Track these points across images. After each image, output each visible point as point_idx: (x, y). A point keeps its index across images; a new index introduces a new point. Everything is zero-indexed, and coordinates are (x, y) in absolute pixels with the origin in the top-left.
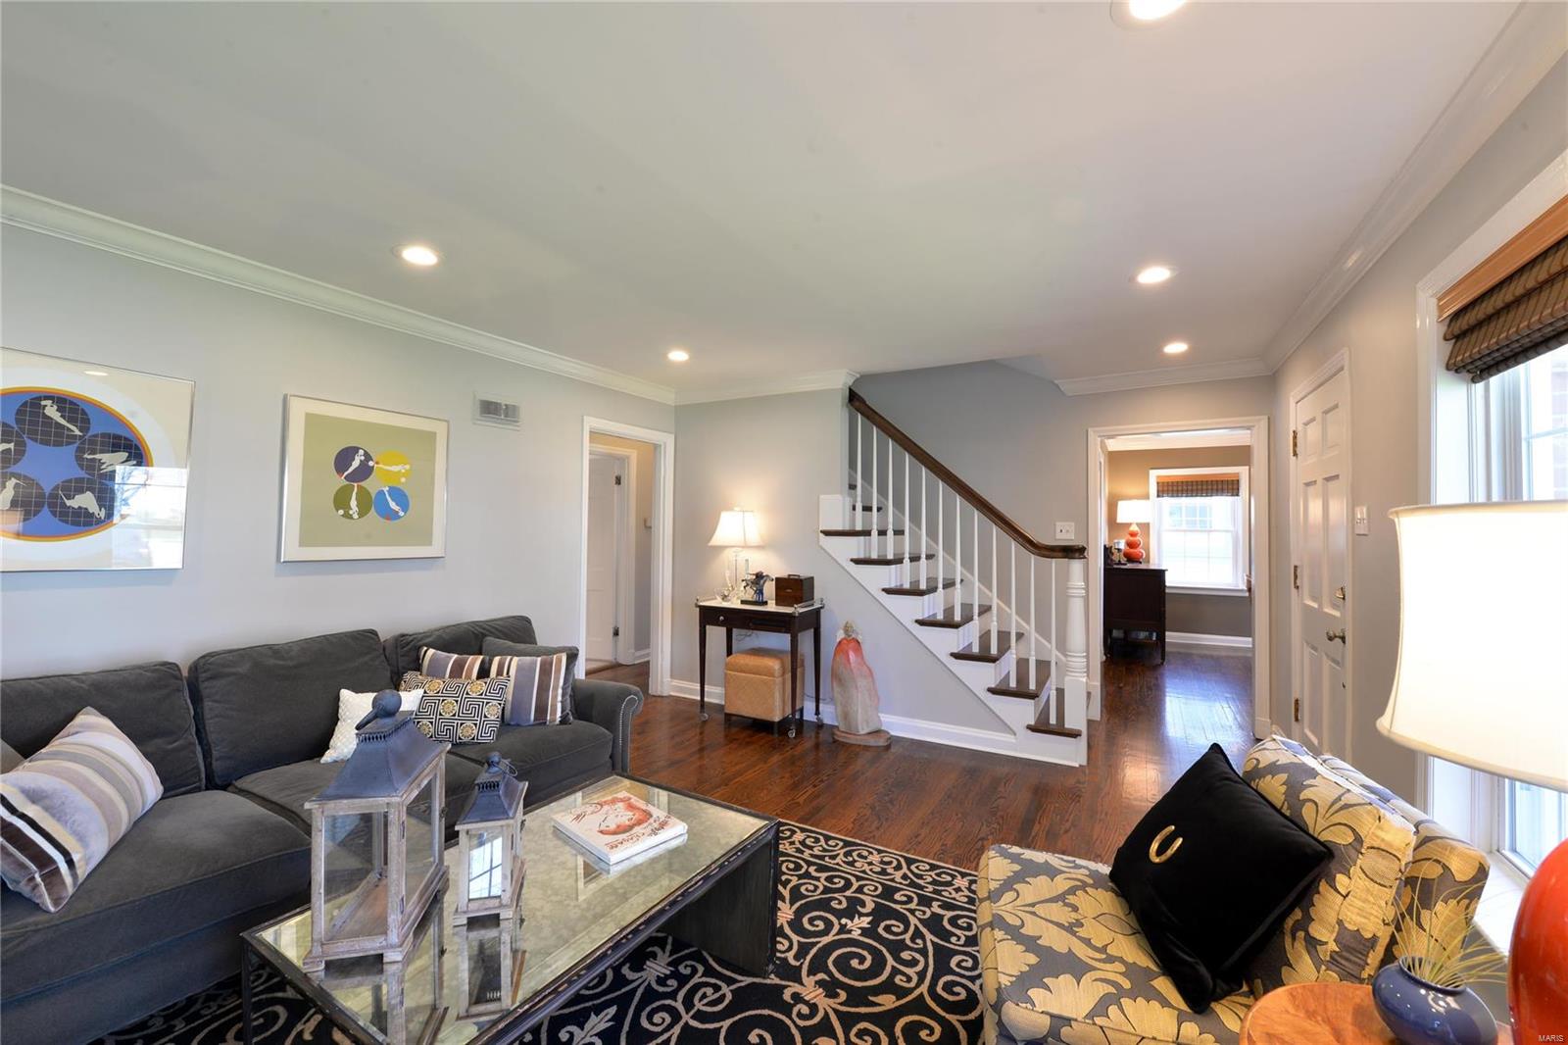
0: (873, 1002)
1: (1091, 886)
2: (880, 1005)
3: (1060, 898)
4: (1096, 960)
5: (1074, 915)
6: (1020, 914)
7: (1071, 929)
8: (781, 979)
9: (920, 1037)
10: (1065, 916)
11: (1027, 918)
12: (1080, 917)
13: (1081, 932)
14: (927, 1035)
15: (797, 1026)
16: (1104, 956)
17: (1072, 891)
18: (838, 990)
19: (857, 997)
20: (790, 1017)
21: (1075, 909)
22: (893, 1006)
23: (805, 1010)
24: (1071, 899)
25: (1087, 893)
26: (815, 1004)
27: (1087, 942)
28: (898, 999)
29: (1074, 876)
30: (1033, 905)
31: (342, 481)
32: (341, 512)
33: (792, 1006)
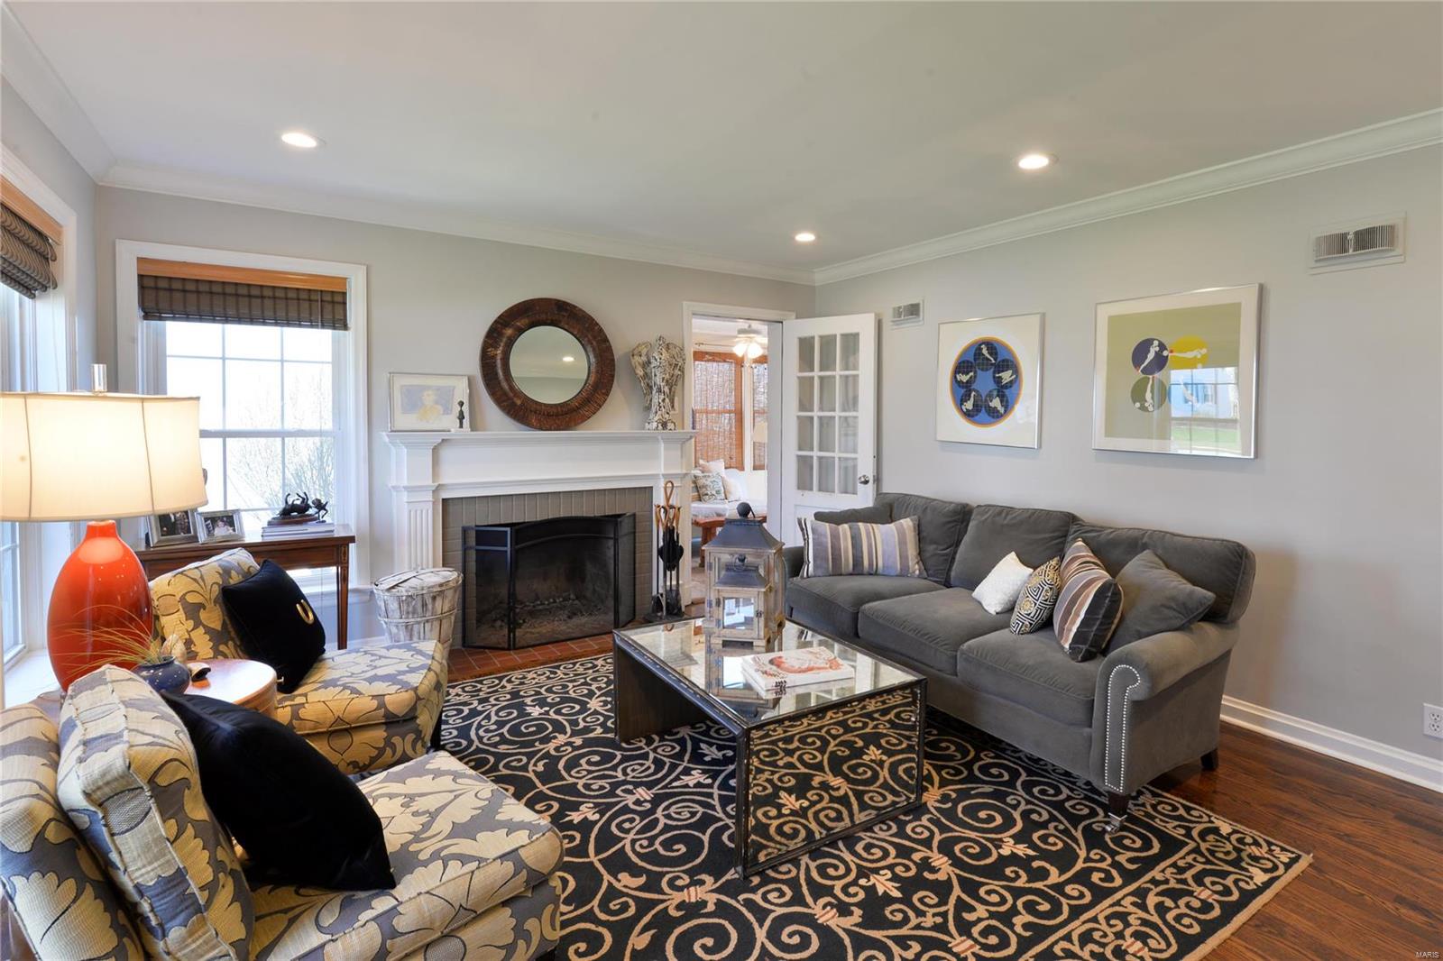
0: (649, 930)
1: (410, 843)
2: (642, 932)
3: (433, 815)
4: (378, 789)
5: (414, 809)
6: (461, 787)
7: (411, 798)
8: (727, 881)
9: (583, 942)
10: (420, 804)
11: (453, 786)
12: (408, 810)
13: (401, 800)
14: (579, 948)
15: (668, 872)
16: (374, 795)
17: (426, 827)
18: (683, 912)
19: (663, 924)
20: (683, 872)
21: (415, 814)
22: (630, 943)
23: (679, 883)
24: (424, 819)
25: (411, 833)
26: (683, 891)
27: (391, 796)
28: (634, 950)
29: (434, 840)
30: (456, 797)
31: (1139, 375)
32: (1138, 405)
33: (691, 877)
